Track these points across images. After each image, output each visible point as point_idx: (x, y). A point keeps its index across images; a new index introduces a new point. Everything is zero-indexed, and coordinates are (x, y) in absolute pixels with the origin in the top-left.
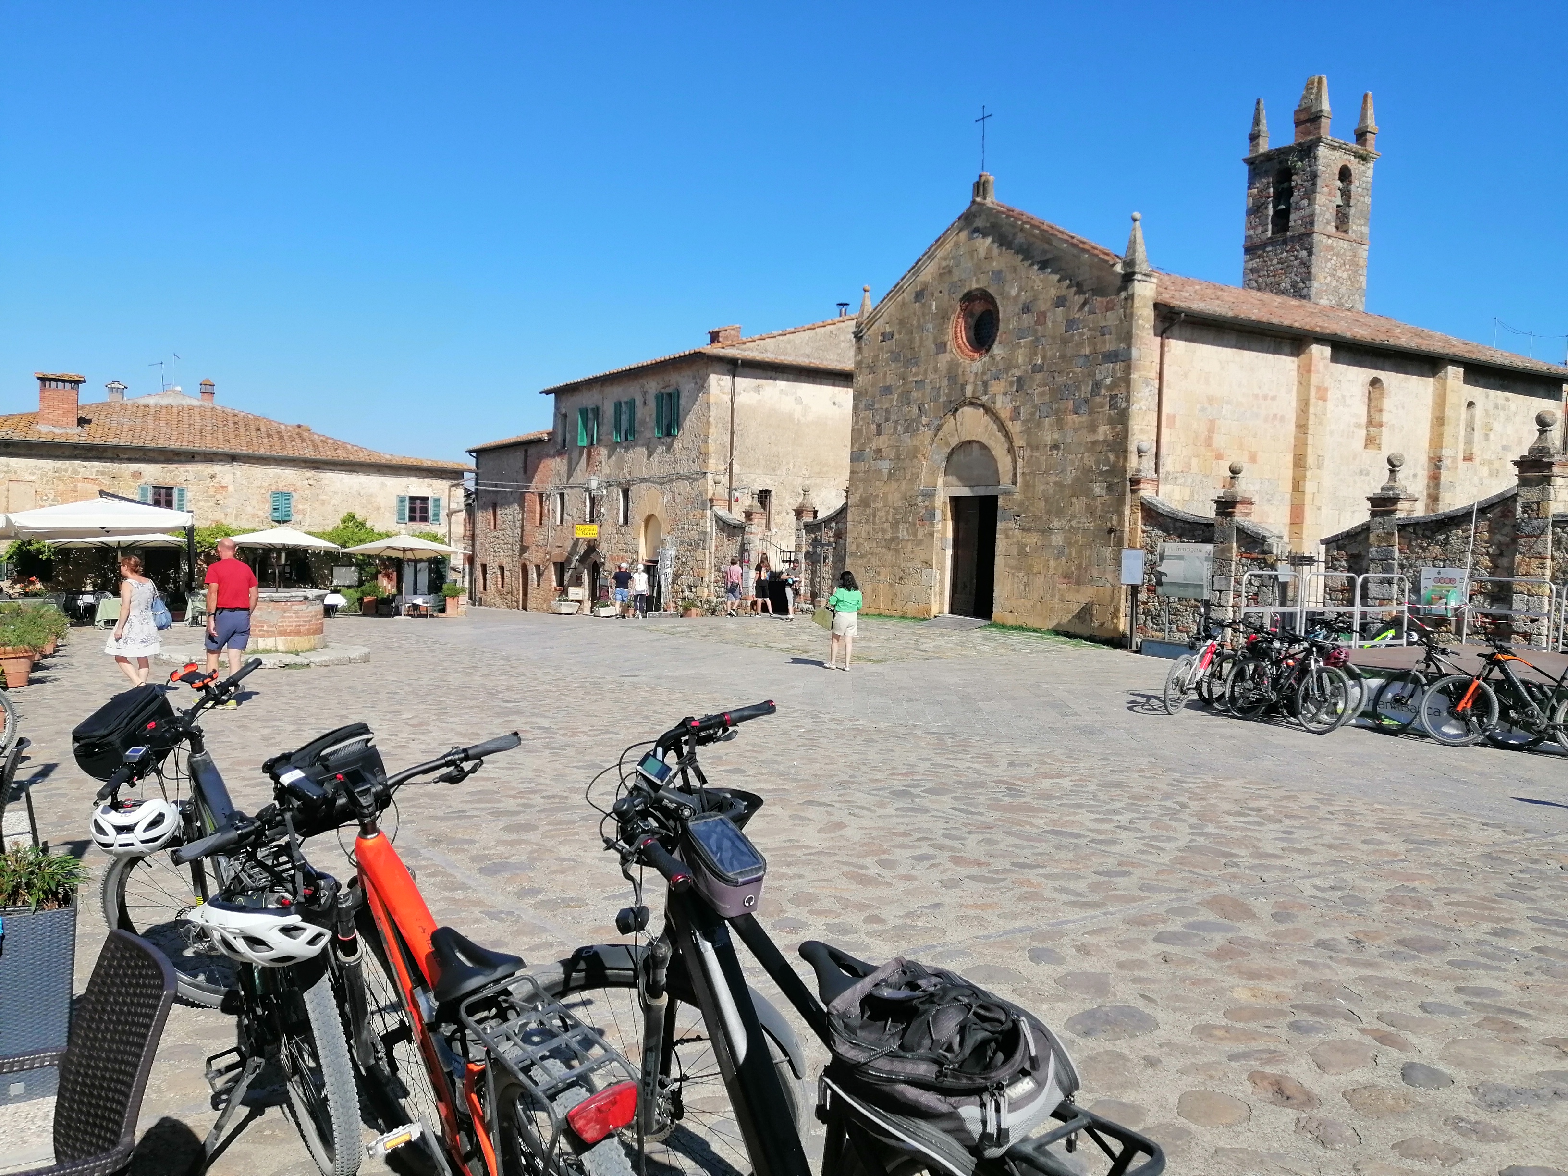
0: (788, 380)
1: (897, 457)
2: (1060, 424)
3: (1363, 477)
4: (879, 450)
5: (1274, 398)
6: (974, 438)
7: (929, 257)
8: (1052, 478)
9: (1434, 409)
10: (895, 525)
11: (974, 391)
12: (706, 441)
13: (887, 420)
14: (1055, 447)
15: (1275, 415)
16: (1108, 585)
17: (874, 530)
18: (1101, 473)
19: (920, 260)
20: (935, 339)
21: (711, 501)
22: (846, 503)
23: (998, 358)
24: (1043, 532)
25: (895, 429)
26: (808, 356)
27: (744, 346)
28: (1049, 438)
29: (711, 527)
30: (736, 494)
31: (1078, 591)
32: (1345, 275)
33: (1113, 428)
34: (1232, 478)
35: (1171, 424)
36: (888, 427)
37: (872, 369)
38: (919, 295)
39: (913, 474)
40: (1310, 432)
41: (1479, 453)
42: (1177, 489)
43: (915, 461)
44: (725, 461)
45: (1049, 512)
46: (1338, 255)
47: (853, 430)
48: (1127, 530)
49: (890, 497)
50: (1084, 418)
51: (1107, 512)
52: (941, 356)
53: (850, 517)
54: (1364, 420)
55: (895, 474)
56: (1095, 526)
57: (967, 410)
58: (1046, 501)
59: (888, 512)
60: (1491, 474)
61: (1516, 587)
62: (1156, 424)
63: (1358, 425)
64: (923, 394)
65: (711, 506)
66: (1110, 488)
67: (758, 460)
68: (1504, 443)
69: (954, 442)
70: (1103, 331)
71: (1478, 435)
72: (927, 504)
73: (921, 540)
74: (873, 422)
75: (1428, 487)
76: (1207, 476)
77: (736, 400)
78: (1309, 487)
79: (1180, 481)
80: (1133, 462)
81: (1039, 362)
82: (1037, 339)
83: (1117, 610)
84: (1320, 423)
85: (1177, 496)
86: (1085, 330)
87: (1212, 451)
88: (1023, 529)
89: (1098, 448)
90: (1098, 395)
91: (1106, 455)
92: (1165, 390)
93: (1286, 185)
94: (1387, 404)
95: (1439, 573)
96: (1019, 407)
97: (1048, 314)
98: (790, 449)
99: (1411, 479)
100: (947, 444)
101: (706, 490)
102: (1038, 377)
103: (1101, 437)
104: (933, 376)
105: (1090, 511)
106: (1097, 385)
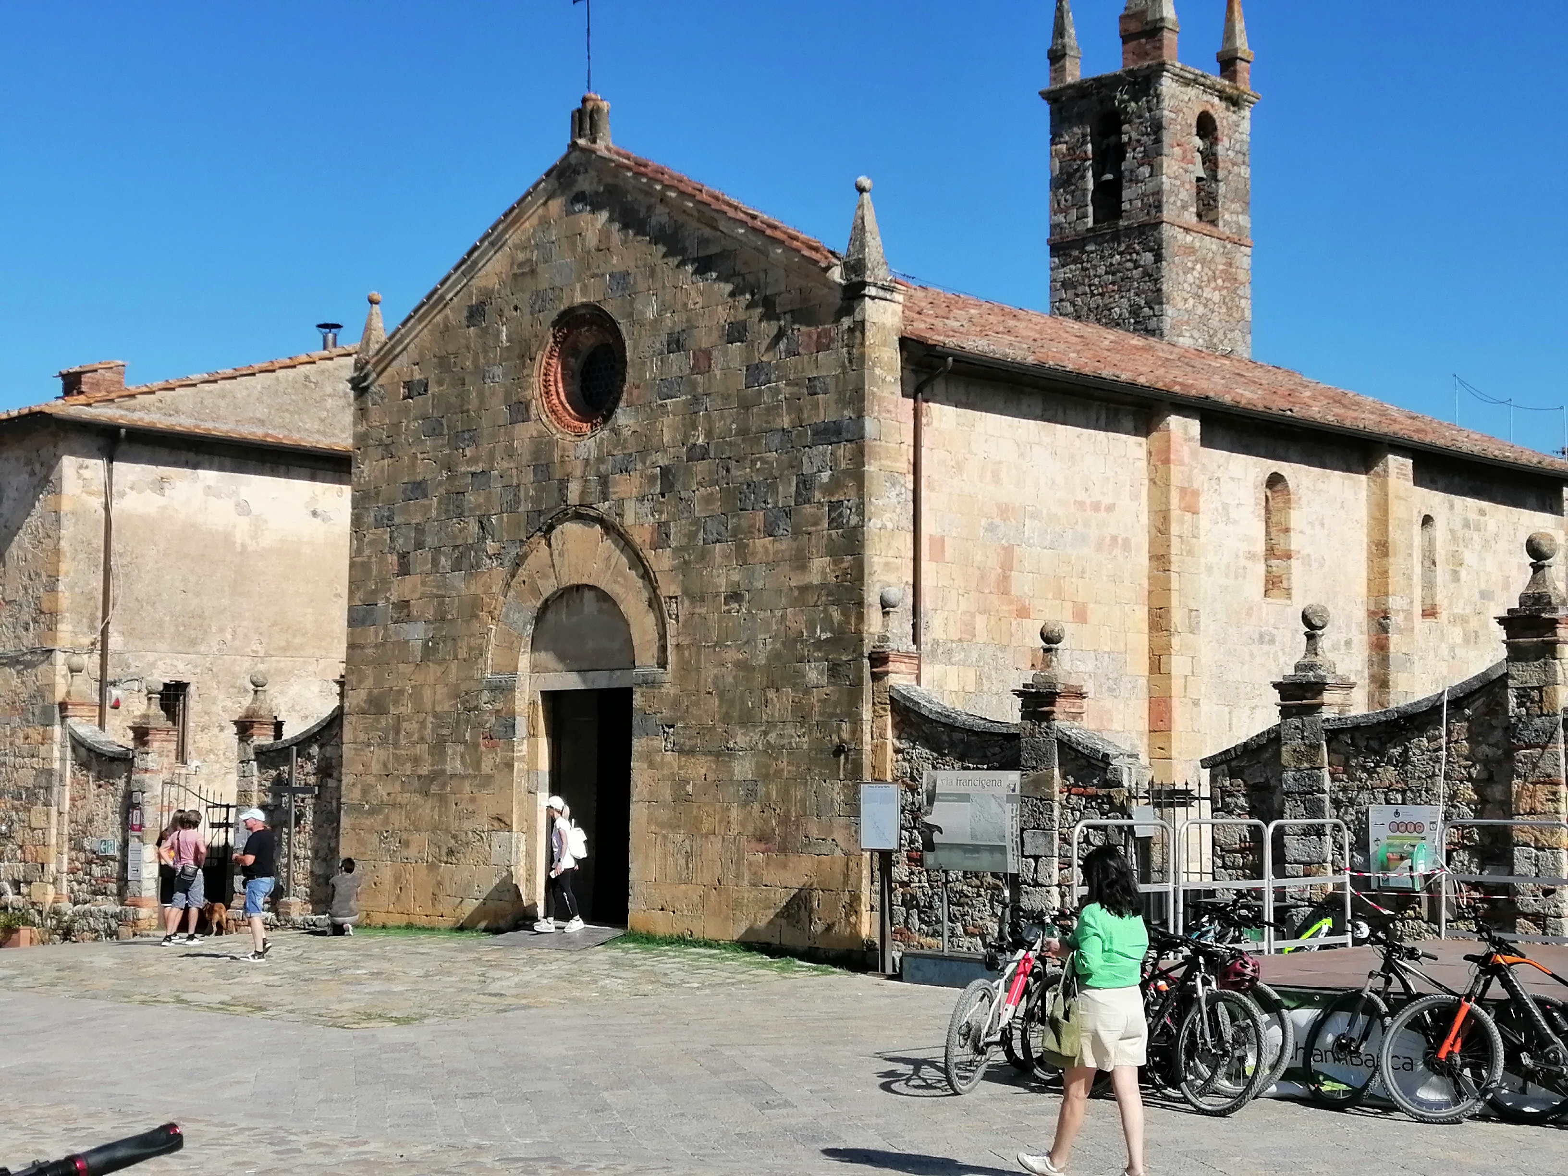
0: (221, 469)
1: (441, 618)
2: (742, 553)
3: (1266, 647)
4: (404, 604)
5: (1110, 508)
6: (585, 581)
7: (492, 244)
8: (732, 655)
9: (1371, 529)
10: (438, 748)
11: (583, 493)
12: (52, 587)
13: (419, 545)
14: (735, 596)
15: (1114, 539)
16: (838, 852)
17: (397, 757)
18: (819, 644)
19: (475, 248)
20: (507, 395)
21: (63, 706)
22: (341, 708)
23: (626, 433)
24: (718, 755)
25: (435, 562)
26: (262, 422)
27: (132, 402)
28: (723, 581)
29: (63, 759)
30: (115, 693)
31: (785, 866)
32: (1216, 296)
33: (835, 563)
34: (1047, 650)
35: (939, 555)
36: (421, 560)
37: (388, 450)
38: (475, 314)
39: (470, 649)
40: (1174, 567)
41: (1445, 603)
42: (952, 671)
43: (476, 625)
44: (92, 627)
45: (726, 718)
46: (1203, 262)
47: (352, 565)
48: (867, 748)
49: (427, 693)
50: (785, 545)
51: (832, 715)
52: (519, 427)
53: (348, 734)
54: (1260, 547)
55: (435, 649)
56: (810, 742)
57: (572, 528)
58: (721, 695)
59: (423, 724)
60: (1466, 640)
61: (1518, 836)
62: (911, 554)
63: (1251, 556)
64: (488, 499)
65: (63, 718)
66: (834, 671)
67: (161, 624)
68: (1483, 586)
69: (548, 588)
70: (813, 387)
71: (1441, 572)
72: (499, 706)
73: (489, 777)
74: (392, 549)
75: (1371, 664)
76: (1004, 648)
77: (116, 507)
78: (1178, 665)
79: (958, 657)
80: (874, 623)
81: (700, 441)
82: (696, 400)
83: (855, 898)
84: (1190, 553)
85: (952, 684)
86: (782, 384)
87: (1011, 602)
88: (681, 751)
89: (812, 599)
90: (808, 501)
91: (825, 611)
92: (924, 493)
93: (1113, 139)
94: (1297, 518)
95: (1397, 813)
96: (666, 523)
97: (715, 353)
98: (226, 602)
99: (1343, 647)
100: (536, 591)
101: (51, 687)
102: (700, 467)
103: (816, 579)
104: (505, 465)
105: (801, 716)
106: (805, 484)
